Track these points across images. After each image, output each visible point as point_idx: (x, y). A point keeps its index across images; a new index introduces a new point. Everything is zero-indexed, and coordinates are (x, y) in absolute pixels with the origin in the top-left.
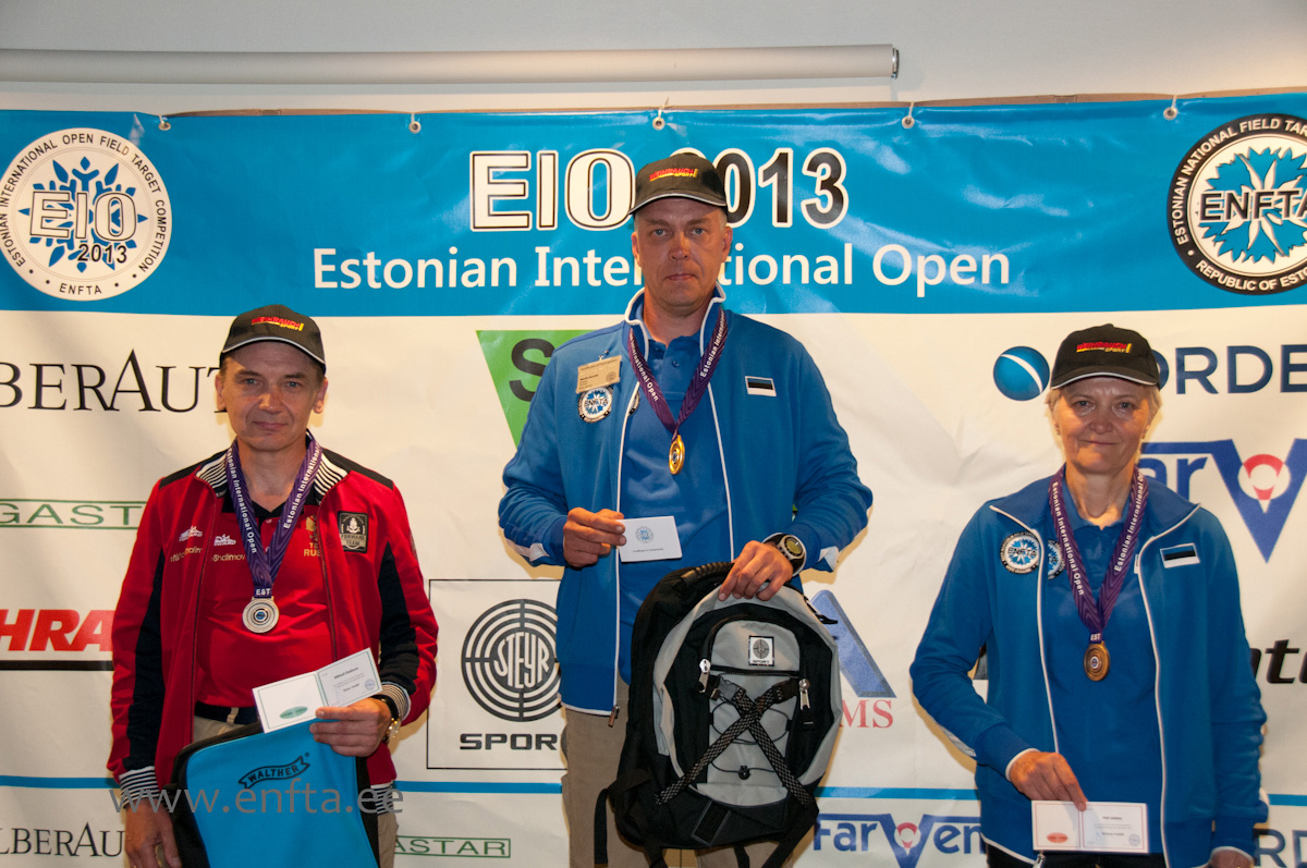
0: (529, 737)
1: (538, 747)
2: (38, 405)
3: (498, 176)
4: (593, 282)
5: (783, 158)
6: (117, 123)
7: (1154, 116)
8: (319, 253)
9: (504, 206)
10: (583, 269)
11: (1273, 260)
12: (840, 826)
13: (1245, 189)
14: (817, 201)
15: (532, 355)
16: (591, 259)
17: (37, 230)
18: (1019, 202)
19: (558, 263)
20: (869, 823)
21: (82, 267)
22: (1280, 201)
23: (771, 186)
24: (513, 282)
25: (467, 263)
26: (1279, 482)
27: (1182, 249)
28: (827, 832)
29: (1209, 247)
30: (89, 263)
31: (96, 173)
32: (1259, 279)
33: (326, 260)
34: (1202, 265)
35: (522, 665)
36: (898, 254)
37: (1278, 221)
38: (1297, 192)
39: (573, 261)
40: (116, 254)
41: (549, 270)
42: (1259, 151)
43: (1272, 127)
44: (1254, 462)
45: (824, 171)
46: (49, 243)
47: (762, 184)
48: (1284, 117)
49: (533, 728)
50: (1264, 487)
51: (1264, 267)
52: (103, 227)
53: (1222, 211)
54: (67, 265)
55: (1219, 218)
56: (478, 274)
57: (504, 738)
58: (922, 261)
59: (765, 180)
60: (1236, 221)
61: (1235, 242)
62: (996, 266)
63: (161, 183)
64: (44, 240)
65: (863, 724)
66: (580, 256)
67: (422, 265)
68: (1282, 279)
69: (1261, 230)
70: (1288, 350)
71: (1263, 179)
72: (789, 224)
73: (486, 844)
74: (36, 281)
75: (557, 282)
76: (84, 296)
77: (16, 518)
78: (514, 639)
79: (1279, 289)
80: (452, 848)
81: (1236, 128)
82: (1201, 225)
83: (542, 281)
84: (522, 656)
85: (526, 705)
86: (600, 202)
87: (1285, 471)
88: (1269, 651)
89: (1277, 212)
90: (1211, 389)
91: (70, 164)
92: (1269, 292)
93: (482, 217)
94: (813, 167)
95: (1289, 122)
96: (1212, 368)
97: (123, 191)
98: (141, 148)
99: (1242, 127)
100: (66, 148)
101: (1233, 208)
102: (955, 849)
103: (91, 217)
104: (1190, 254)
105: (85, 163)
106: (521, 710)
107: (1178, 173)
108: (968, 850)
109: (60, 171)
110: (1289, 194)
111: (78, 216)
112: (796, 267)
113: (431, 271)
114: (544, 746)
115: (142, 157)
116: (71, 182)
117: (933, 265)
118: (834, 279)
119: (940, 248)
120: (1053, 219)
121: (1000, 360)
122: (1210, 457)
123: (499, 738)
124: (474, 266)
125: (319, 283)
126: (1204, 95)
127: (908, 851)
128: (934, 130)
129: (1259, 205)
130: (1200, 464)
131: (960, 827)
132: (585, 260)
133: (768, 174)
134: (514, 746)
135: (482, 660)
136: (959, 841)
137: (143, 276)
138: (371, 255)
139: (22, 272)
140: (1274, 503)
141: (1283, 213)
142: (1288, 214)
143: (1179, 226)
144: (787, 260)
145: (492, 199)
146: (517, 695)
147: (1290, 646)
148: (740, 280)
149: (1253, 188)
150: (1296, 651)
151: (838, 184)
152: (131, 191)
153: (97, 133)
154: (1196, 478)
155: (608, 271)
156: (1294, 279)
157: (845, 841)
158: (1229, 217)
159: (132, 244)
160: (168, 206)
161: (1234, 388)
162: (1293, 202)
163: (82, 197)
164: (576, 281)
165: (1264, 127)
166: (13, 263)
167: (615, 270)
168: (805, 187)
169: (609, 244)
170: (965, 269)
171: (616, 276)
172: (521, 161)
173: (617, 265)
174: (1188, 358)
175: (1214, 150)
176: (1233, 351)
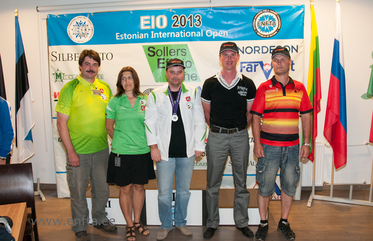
2: (75, 60)
3: (145, 20)
4: (161, 37)
5: (191, 16)
6: (85, 15)
7: (250, 9)
8: (117, 34)
9: (146, 25)
10: (159, 35)
11: (268, 32)
13: (264, 21)
14: (197, 23)
15: (151, 49)
16: (160, 33)
17: (74, 33)
18: (229, 23)
19: (155, 34)
21: (81, 38)
22: (269, 23)
24: (148, 37)
25: (140, 34)
26: (269, 68)
27: (255, 31)
29: (259, 30)
30: (82, 37)
31: (82, 23)
32: (266, 35)
33: (118, 35)
34: (258, 33)
36: (209, 31)
37: (269, 26)
39: (157, 34)
40: (86, 36)
41: (154, 35)
42: (266, 15)
44: (265, 65)
45: (198, 18)
46: (76, 34)
47: (188, 20)
48: (270, 10)
50: (267, 69)
51: (267, 33)
52: (84, 31)
54: (78, 38)
55: (260, 25)
56: (142, 36)
58: (214, 32)
60: (263, 26)
61: (263, 29)
62: (226, 33)
63: (92, 24)
64: (75, 34)
67: (133, 35)
69: (267, 28)
70: (271, 47)
71: (267, 20)
72: (192, 27)
74: (74, 41)
75: (155, 37)
76: (81, 43)
77: (73, 78)
79: (269, 37)
81: (263, 11)
82: (258, 27)
83: (152, 37)
86: (161, 24)
87: (270, 66)
89: (269, 25)
90: (259, 53)
91: (79, 22)
92: (268, 37)
93: (143, 27)
94: (196, 17)
96: (259, 50)
97: (87, 25)
98: (89, 18)
100: (78, 19)
101: (262, 24)
103: (82, 30)
104: (256, 31)
105: (81, 21)
107: (254, 18)
109: (77, 23)
110: (271, 22)
111: (80, 30)
112: (193, 34)
113: (135, 36)
115: (89, 20)
116: (79, 24)
117: (216, 33)
118: (200, 36)
119: (216, 30)
120: (235, 25)
122: (259, 64)
124: (141, 35)
125: (117, 39)
126: (258, 6)
128: (215, 11)
129: (266, 24)
130: (258, 65)
132: (159, 33)
133: (189, 19)
137: (90, 39)
138: (125, 34)
139: (72, 39)
140: (268, 71)
142: (271, 25)
143: (254, 27)
145: (144, 24)
148: (184, 36)
151: (200, 20)
152: (88, 25)
153: (82, 17)
154: (257, 67)
155: (163, 35)
156: (271, 35)
159: (88, 34)
160: (93, 28)
161: (263, 53)
162: (271, 23)
163: (80, 27)
164: (158, 37)
165: (267, 11)
166: (71, 38)
167: (164, 35)
168: (195, 21)
169: (163, 31)
170: (221, 34)
171: (164, 36)
172: (149, 18)
173: (164, 34)
174: (256, 48)
175: (259, 15)
176: (262, 47)
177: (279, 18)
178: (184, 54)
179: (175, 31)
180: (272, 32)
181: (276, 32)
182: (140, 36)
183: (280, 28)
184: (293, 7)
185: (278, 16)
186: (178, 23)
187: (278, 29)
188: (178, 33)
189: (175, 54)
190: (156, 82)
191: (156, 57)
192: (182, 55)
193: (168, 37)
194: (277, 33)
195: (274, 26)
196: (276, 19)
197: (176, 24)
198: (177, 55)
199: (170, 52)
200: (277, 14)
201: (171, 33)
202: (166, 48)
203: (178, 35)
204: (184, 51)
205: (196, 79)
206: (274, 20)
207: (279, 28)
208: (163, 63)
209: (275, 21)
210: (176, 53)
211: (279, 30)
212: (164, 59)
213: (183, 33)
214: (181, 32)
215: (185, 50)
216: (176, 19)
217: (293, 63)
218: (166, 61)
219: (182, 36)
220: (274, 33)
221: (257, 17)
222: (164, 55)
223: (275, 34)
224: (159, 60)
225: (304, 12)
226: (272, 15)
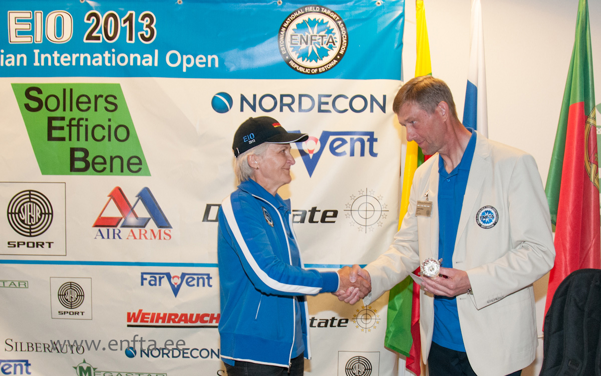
0: (34, 243)
1: (37, 247)
3: (18, 21)
4: (57, 64)
5: (131, 15)
7: (273, 3)
9: (21, 33)
10: (53, 59)
11: (317, 62)
12: (151, 277)
13: (307, 34)
14: (144, 33)
15: (33, 93)
16: (56, 55)
18: (221, 34)
19: (43, 56)
20: (162, 276)
22: (320, 39)
23: (126, 26)
24: (25, 64)
25: (8, 56)
26: (316, 147)
27: (283, 56)
28: (146, 279)
29: (294, 55)
32: (311, 69)
34: (291, 63)
35: (30, 216)
36: (176, 54)
37: (319, 47)
38: (326, 36)
39: (48, 56)
41: (40, 59)
42: (312, 20)
43: (317, 10)
45: (147, 21)
47: (123, 26)
48: (321, 7)
49: (35, 240)
50: (311, 149)
51: (313, 64)
53: (298, 42)
55: (297, 44)
56: (12, 61)
57: (24, 243)
58: (185, 57)
59: (124, 23)
60: (304, 46)
61: (303, 54)
62: (213, 60)
65: (160, 239)
66: (51, 53)
68: (319, 69)
69: (313, 49)
70: (320, 96)
72: (133, 42)
73: (19, 283)
75: (43, 64)
78: (27, 206)
79: (318, 72)
80: (7, 284)
81: (304, 10)
82: (291, 47)
83: (36, 64)
84: (30, 212)
85: (32, 231)
86: (59, 32)
87: (319, 143)
88: (309, 211)
89: (318, 43)
92: (315, 74)
93: (14, 39)
94: (143, 19)
95: (323, 9)
96: (293, 102)
99: (306, 9)
101: (303, 41)
102: (194, 285)
104: (286, 58)
106: (30, 233)
107: (282, 26)
108: (198, 285)
110: (322, 36)
112: (135, 59)
114: (39, 246)
117: (189, 59)
118: (150, 64)
120: (235, 41)
121: (214, 98)
123: (22, 243)
124: (10, 58)
127: (176, 286)
129: (312, 40)
131: (195, 277)
132: (53, 55)
133: (125, 22)
134: (28, 246)
135: (15, 213)
136: (195, 282)
140: (314, 155)
141: (321, 44)
142: (322, 44)
143: (282, 47)
144: (132, 56)
145: (17, 30)
146: (28, 227)
147: (317, 209)
148: (114, 64)
149: (309, 33)
150: (320, 211)
151: (153, 26)
155: (62, 60)
156: (323, 69)
157: (153, 283)
158: (301, 44)
162: (324, 40)
164: (50, 64)
165: (314, 10)
167: (65, 59)
168: (140, 27)
169: (63, 49)
170: (201, 61)
171: (65, 62)
172: (28, 15)
173: (66, 57)
174: (284, 98)
175: (296, 18)
176: (301, 96)
177: (343, 29)
178: (111, 107)
179: (92, 50)
180: (326, 60)
181: (335, 61)
182: (7, 61)
183: (345, 51)
184: (376, 3)
185: (340, 22)
186: (100, 32)
187: (338, 54)
188: (99, 55)
189: (89, 108)
190: (43, 174)
191: (44, 114)
192: (106, 108)
193: (74, 64)
194: (337, 63)
195: (331, 47)
196: (336, 31)
197: (94, 34)
198: (96, 110)
199: (78, 102)
200: (338, 18)
201: (82, 56)
202: (68, 92)
203: (98, 60)
204: (112, 101)
205: (140, 169)
206: (330, 31)
207: (342, 52)
208: (62, 128)
209: (334, 34)
210: (92, 105)
211: (342, 56)
212: (63, 119)
213: (110, 55)
214: (107, 55)
215: (115, 98)
216: (93, 20)
217: (375, 137)
218: (68, 124)
219: (109, 65)
220: (330, 62)
221: (289, 24)
222: (64, 110)
223: (331, 65)
224: (50, 120)
225: (402, 15)
226: (326, 19)
